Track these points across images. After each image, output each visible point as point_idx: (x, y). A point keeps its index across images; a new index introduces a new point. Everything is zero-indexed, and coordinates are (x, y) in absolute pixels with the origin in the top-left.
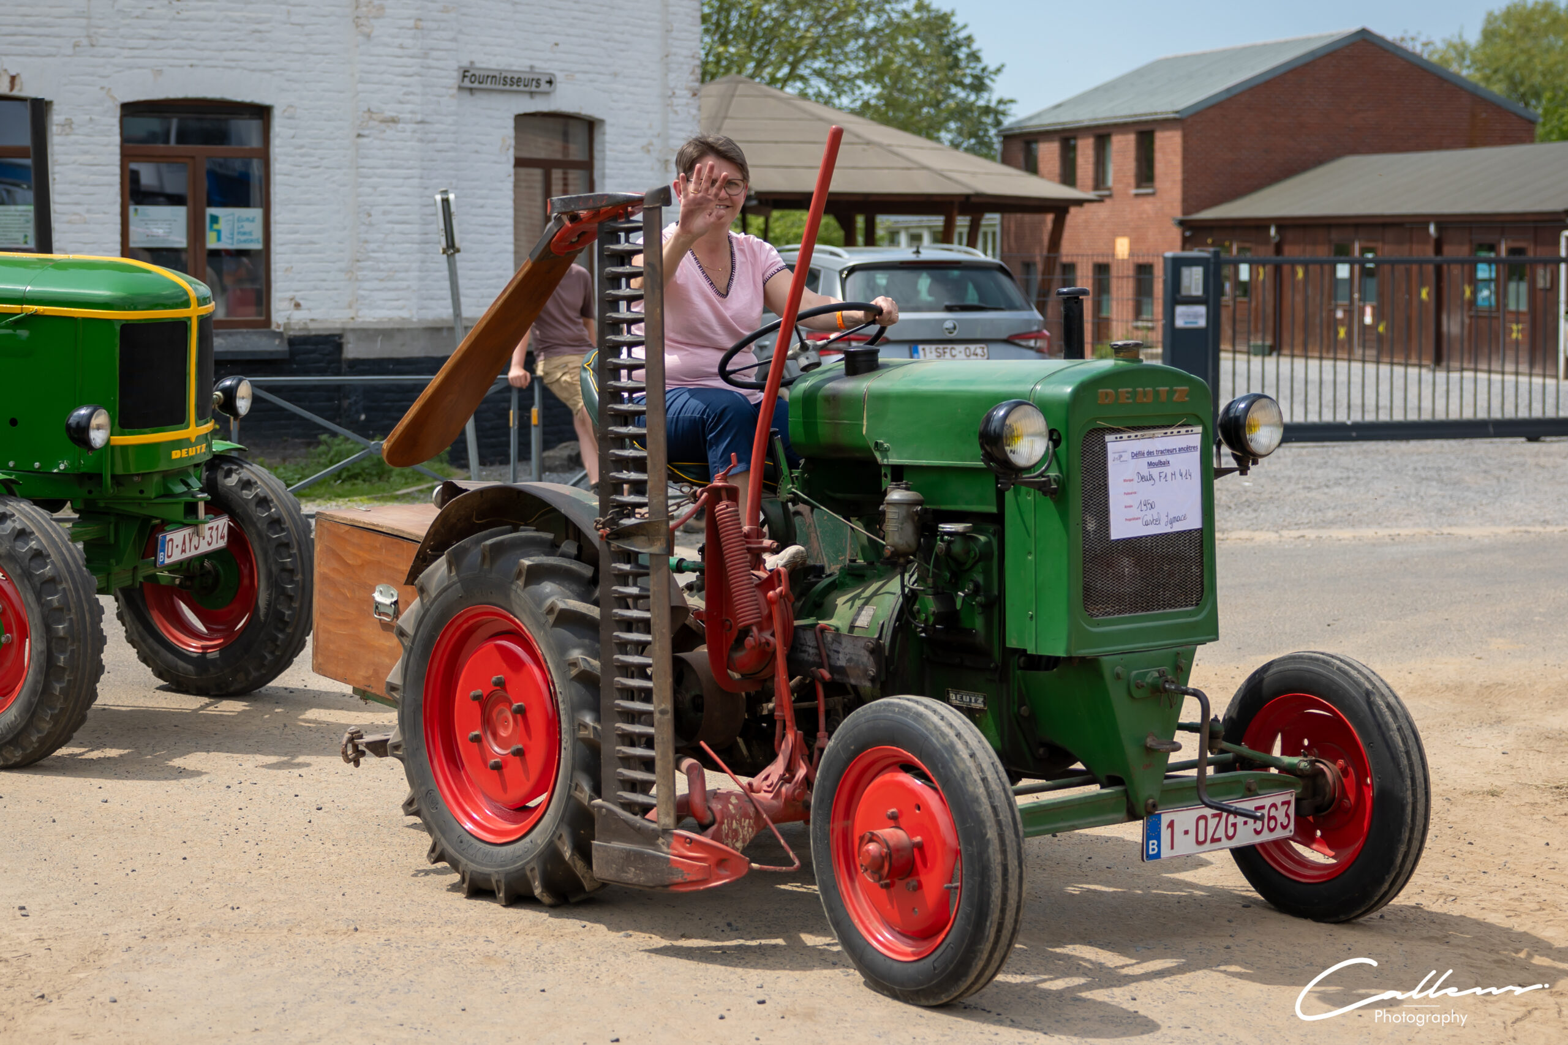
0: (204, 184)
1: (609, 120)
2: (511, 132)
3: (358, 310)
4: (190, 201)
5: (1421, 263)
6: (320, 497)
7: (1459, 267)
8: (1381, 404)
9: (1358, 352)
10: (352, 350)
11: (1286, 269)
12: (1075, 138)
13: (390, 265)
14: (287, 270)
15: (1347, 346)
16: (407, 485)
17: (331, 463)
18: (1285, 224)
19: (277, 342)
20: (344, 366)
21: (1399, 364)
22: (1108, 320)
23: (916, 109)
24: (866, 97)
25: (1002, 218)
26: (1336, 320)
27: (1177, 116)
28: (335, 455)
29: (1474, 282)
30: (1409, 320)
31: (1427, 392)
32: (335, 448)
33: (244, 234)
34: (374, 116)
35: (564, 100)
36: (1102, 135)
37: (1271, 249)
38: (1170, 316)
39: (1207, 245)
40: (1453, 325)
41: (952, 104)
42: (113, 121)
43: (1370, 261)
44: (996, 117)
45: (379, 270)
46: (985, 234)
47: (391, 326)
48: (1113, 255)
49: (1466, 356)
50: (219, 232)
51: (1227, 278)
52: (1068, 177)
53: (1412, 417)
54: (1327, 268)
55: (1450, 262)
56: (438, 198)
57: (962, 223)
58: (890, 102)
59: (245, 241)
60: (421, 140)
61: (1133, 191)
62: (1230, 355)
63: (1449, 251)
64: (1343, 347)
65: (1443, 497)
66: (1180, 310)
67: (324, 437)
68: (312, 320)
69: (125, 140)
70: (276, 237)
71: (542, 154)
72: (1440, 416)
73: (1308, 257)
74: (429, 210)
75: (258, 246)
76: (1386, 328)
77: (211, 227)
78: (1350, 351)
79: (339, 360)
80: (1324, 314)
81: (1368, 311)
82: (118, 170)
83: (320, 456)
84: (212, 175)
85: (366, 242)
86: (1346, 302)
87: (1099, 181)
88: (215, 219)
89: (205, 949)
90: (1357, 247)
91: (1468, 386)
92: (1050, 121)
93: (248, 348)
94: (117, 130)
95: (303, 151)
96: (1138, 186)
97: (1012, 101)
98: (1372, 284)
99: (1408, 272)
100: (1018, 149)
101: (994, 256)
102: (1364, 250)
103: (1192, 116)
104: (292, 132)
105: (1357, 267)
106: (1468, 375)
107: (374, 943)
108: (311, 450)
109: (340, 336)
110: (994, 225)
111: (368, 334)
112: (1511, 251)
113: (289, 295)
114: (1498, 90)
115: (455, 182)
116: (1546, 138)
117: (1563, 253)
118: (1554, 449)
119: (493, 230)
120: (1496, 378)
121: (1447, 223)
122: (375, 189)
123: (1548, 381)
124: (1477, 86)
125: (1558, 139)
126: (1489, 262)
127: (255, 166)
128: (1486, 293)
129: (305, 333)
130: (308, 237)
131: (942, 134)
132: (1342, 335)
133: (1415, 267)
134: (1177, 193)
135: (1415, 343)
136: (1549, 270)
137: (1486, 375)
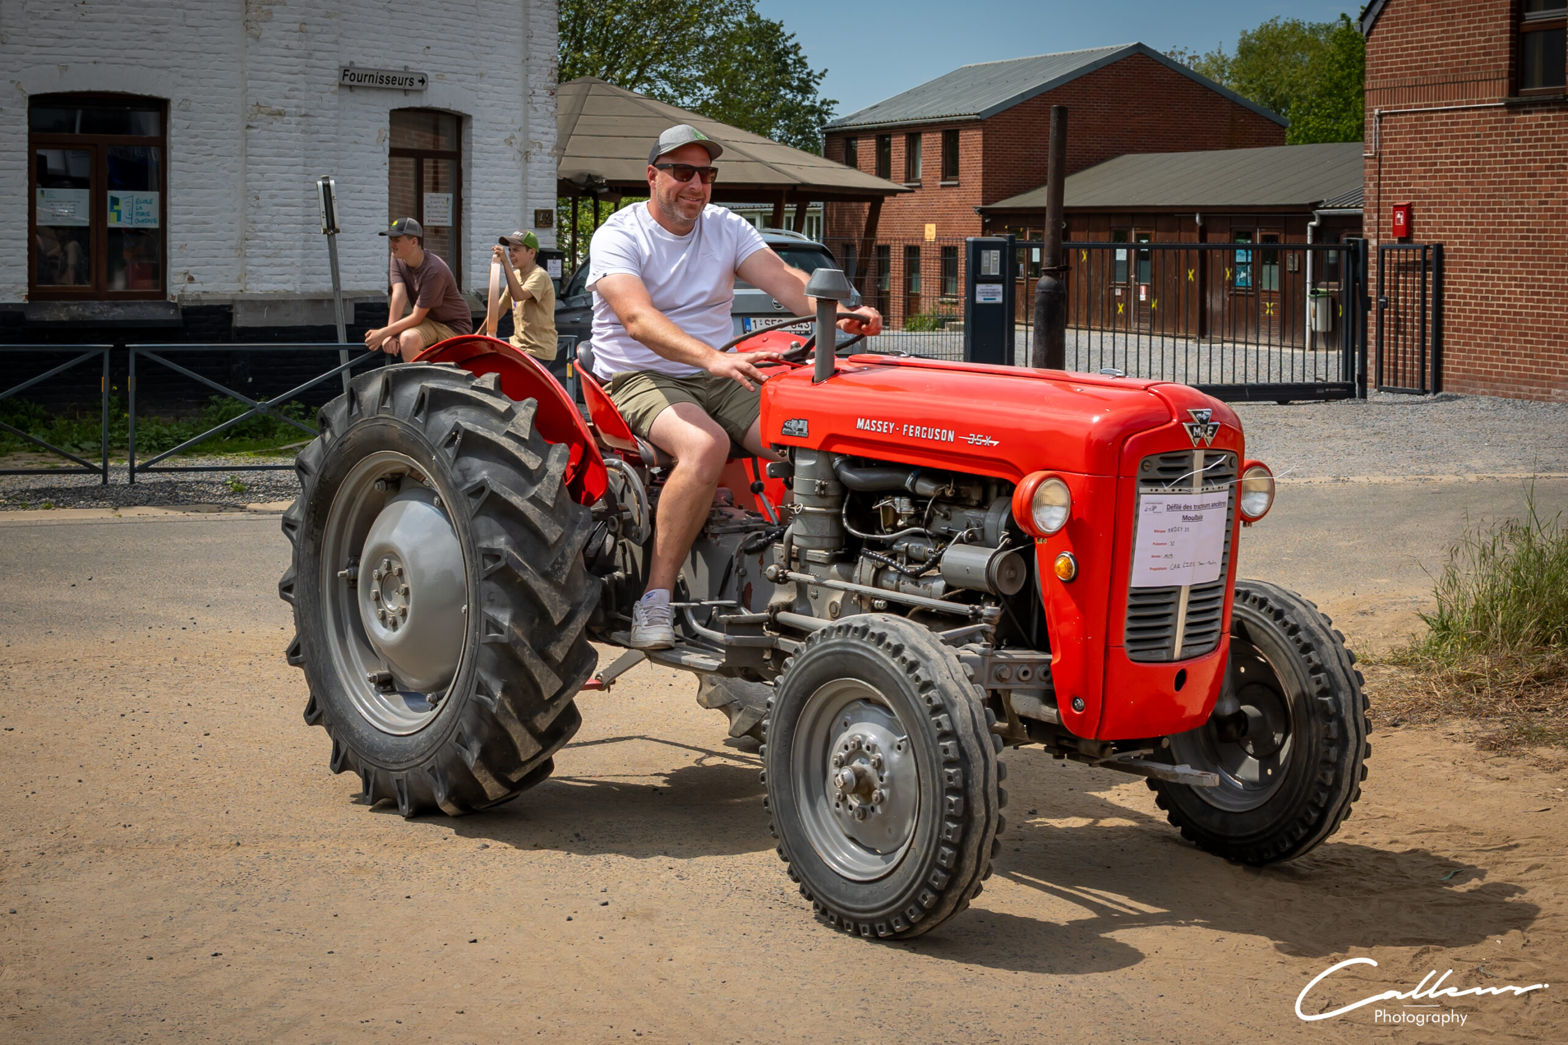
0: (106, 169)
1: (475, 116)
2: (387, 125)
3: (247, 283)
4: (93, 184)
5: (1188, 248)
6: (211, 451)
7: (1221, 252)
9: (1134, 326)
10: (241, 320)
11: (1072, 252)
12: (890, 136)
13: (276, 243)
14: (181, 247)
15: (1124, 320)
16: (290, 441)
17: (221, 421)
19: (171, 312)
20: (233, 334)
21: (1169, 336)
22: (917, 297)
23: (748, 110)
24: (705, 98)
25: (825, 206)
26: (1115, 297)
27: (978, 117)
28: (225, 414)
29: (1233, 264)
30: (1178, 297)
31: (1192, 360)
32: (224, 408)
33: (143, 214)
34: (262, 110)
35: (436, 97)
36: (913, 133)
38: (971, 293)
39: (1004, 231)
40: (1216, 303)
41: (781, 104)
42: (22, 112)
43: (1144, 246)
44: (820, 115)
45: (266, 248)
46: (810, 219)
47: (277, 298)
48: (923, 239)
49: (1226, 329)
50: (119, 213)
51: (1022, 260)
52: (883, 171)
54: (1107, 251)
55: (1212, 248)
56: (320, 183)
57: (790, 209)
58: (727, 103)
59: (143, 221)
60: (304, 132)
61: (940, 183)
62: (1024, 327)
63: (1213, 238)
64: (1121, 321)
66: (980, 287)
67: (214, 398)
68: (204, 292)
69: (33, 128)
70: (173, 217)
71: (416, 146)
73: (1091, 242)
74: (312, 194)
75: (156, 226)
76: (1158, 304)
77: (112, 208)
78: (1127, 325)
79: (229, 329)
80: (1106, 292)
81: (1143, 289)
82: (26, 156)
83: (210, 414)
84: (113, 160)
85: (255, 222)
86: (1124, 282)
87: (910, 174)
88: (115, 201)
89: (99, 863)
90: (1133, 233)
91: (1228, 355)
92: (865, 121)
93: (145, 317)
94: (26, 120)
95: (197, 140)
96: (944, 179)
97: (834, 102)
98: (1146, 266)
99: (1177, 257)
100: (839, 146)
101: (818, 239)
102: (1139, 237)
103: (989, 118)
104: (187, 123)
105: (1133, 251)
106: (1228, 346)
107: (255, 857)
108: (203, 408)
109: (230, 307)
110: (819, 211)
111: (255, 304)
112: (1265, 239)
113: (184, 269)
114: (1252, 98)
115: (335, 169)
116: (1294, 142)
117: (1309, 242)
118: (1303, 411)
119: (370, 213)
120: (1252, 348)
121: (1208, 212)
122: (262, 174)
123: (1296, 351)
124: (1236, 95)
125: (1304, 142)
126: (1246, 248)
127: (154, 154)
128: (1243, 275)
129: (198, 304)
130: (200, 218)
131: (773, 130)
132: (1120, 310)
133: (1183, 252)
134: (978, 185)
135: (1182, 318)
136: (1296, 255)
137: (1243, 347)
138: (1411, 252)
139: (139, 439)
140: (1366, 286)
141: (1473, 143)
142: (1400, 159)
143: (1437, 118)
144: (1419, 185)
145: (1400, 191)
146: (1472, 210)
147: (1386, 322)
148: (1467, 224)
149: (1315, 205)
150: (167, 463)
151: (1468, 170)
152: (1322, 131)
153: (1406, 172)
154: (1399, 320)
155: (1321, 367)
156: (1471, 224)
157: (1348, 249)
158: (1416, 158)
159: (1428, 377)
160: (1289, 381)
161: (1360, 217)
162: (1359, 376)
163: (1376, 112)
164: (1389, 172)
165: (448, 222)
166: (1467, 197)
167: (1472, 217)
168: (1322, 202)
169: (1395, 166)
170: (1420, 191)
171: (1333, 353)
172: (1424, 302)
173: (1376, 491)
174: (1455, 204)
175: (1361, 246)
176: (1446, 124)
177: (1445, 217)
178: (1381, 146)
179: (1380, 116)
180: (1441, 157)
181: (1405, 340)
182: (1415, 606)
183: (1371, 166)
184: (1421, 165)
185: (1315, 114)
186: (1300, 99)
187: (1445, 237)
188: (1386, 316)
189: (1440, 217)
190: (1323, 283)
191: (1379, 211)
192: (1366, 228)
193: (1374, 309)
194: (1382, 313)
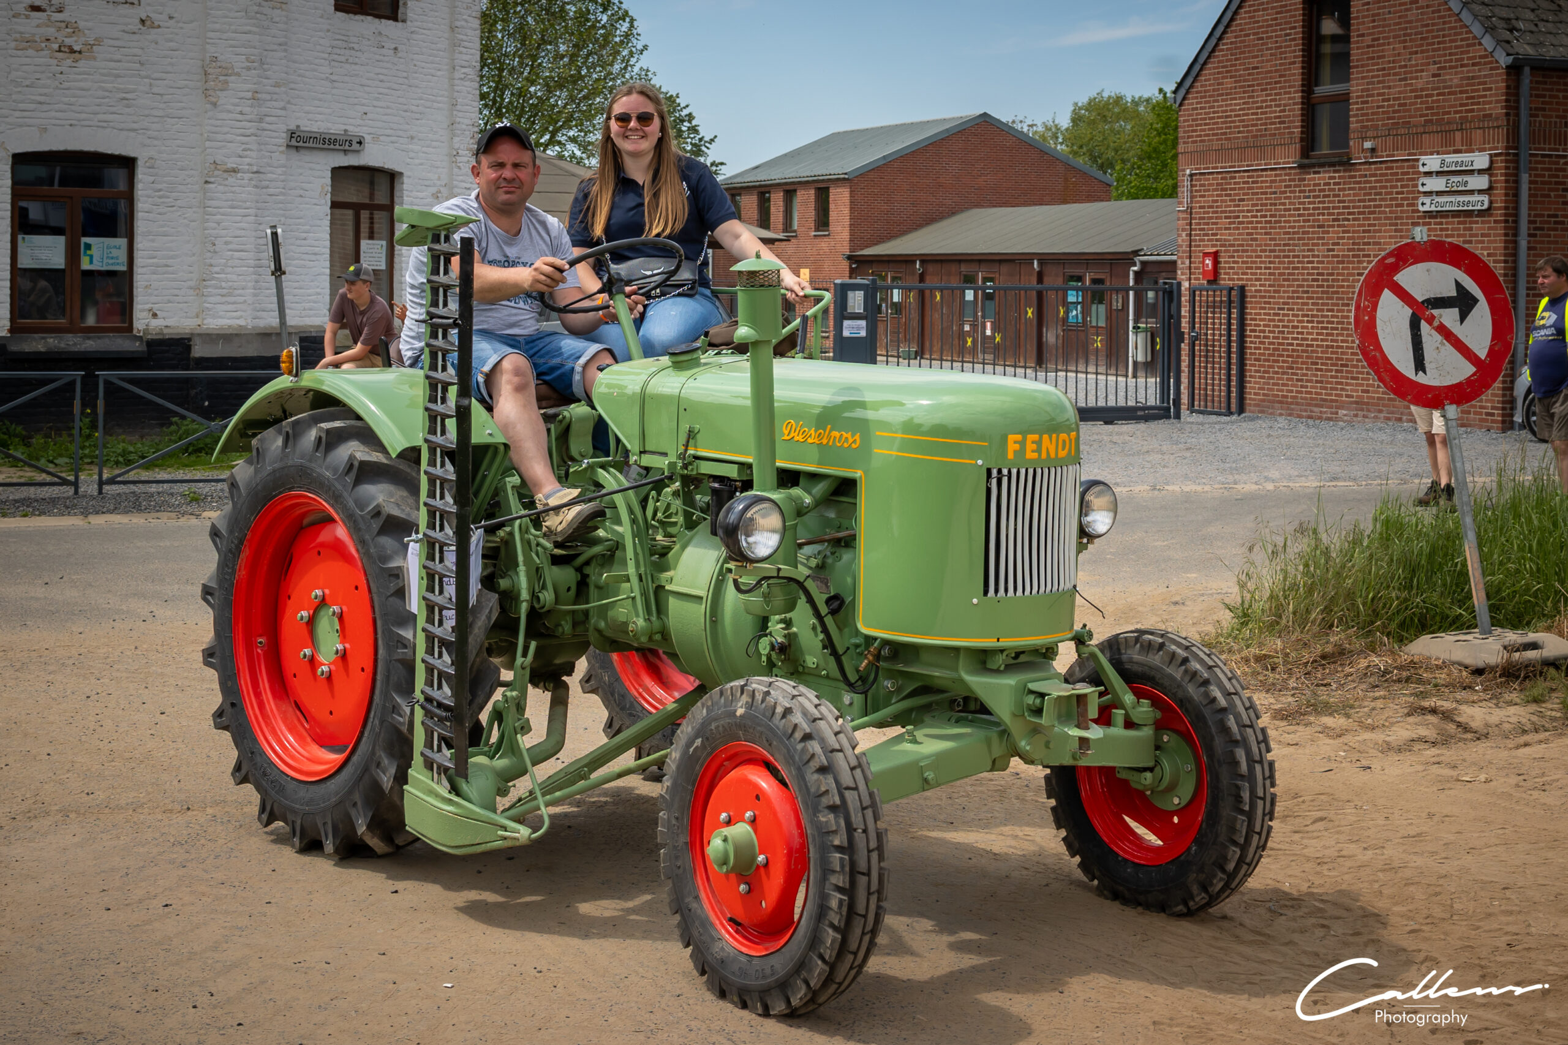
0: (80, 218)
1: (406, 173)
2: (329, 181)
3: (204, 319)
4: (68, 232)
5: (1026, 290)
7: (1055, 293)
9: (980, 356)
10: (199, 351)
11: (927, 293)
12: (769, 192)
13: (230, 284)
14: (146, 287)
15: (972, 352)
17: (180, 439)
18: (927, 260)
19: (137, 344)
20: (192, 363)
21: (1010, 366)
26: (964, 332)
27: (846, 176)
28: (184, 433)
29: (1066, 304)
30: (1018, 332)
32: (184, 428)
33: (112, 258)
34: (219, 167)
35: (372, 156)
36: (790, 191)
37: (917, 278)
39: (869, 275)
40: (1051, 337)
42: (6, 168)
43: (989, 288)
45: (222, 288)
47: (230, 331)
49: (1059, 360)
50: (92, 256)
51: (883, 299)
52: (764, 222)
54: (957, 292)
55: (1048, 289)
56: (269, 231)
59: (112, 264)
60: (256, 187)
61: (812, 233)
62: (886, 358)
63: (1048, 281)
64: (969, 353)
66: (846, 323)
67: (175, 419)
68: (167, 327)
69: (15, 183)
70: (139, 261)
71: (353, 199)
73: (944, 284)
74: (263, 241)
75: (124, 268)
76: (1001, 338)
77: (85, 252)
78: (974, 356)
79: (188, 358)
80: (956, 328)
81: (989, 325)
82: (9, 207)
83: (171, 434)
84: (86, 211)
85: (211, 265)
86: (972, 319)
87: (787, 226)
88: (88, 246)
90: (980, 277)
91: (1061, 383)
92: (750, 178)
93: (114, 348)
94: (9, 175)
95: (161, 193)
96: (817, 230)
97: (722, 164)
98: (990, 305)
99: (1018, 297)
102: (985, 280)
103: (856, 177)
104: (152, 179)
105: (980, 292)
106: (1061, 374)
108: (165, 429)
109: (189, 340)
111: (211, 337)
112: (1095, 281)
113: (148, 306)
114: (1082, 161)
115: (283, 219)
116: (1119, 198)
117: (1131, 283)
118: (1124, 430)
119: (313, 257)
120: (1081, 376)
121: (1047, 260)
122: (219, 224)
123: (1120, 379)
124: (1068, 158)
125: (1127, 198)
126: (1077, 289)
127: (122, 205)
128: (1074, 313)
129: (161, 337)
130: (164, 261)
132: (969, 343)
133: (1022, 292)
134: (846, 235)
135: (1022, 350)
136: (1120, 296)
137: (1074, 375)
138: (1218, 293)
139: (108, 455)
140: (1179, 322)
141: (1270, 199)
142: (1208, 213)
143: (1240, 177)
144: (1224, 235)
145: (1208, 240)
146: (1270, 257)
147: (1197, 353)
148: (1266, 268)
149: (1136, 253)
150: (132, 476)
151: (1266, 222)
152: (1142, 189)
153: (1213, 224)
154: (1207, 351)
155: (1142, 391)
156: (1269, 268)
157: (1164, 291)
158: (1222, 212)
159: (1234, 401)
160: (1114, 404)
161: (1174, 263)
162: (1174, 400)
163: (1188, 172)
164: (1199, 224)
165: (383, 266)
166: (1266, 245)
167: (1270, 262)
168: (1142, 250)
169: (1204, 218)
170: (1225, 240)
171: (1152, 380)
172: (1229, 335)
173: (1187, 499)
174: (1256, 251)
175: (1175, 287)
176: (1248, 183)
177: (1247, 262)
178: (1192, 202)
179: (1191, 175)
180: (1243, 211)
181: (1213, 368)
182: (1220, 596)
183: (1184, 219)
184: (1226, 218)
185: (1136, 174)
186: (1123, 161)
187: (1247, 280)
188: (1197, 348)
189: (1243, 262)
190: (1144, 320)
191: (1190, 257)
192: (1179, 272)
193: (1187, 341)
194: (1194, 345)
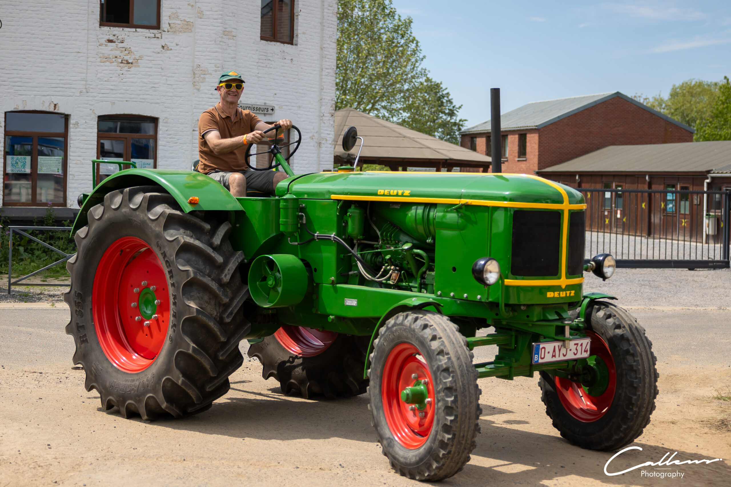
0: (130, 149)
4: (124, 156)
5: (642, 192)
7: (659, 194)
8: (624, 252)
9: (614, 230)
15: (609, 227)
18: (583, 175)
21: (633, 235)
23: (424, 124)
24: (404, 118)
26: (605, 215)
27: (536, 128)
29: (666, 201)
30: (637, 216)
31: (644, 247)
36: (504, 135)
37: (576, 185)
40: (656, 219)
41: (440, 121)
42: (95, 123)
43: (620, 191)
44: (459, 126)
49: (662, 233)
52: (489, 152)
53: (638, 258)
54: (601, 193)
55: (655, 192)
58: (414, 120)
61: (517, 159)
63: (655, 187)
64: (607, 227)
65: (651, 293)
69: (99, 131)
72: (650, 258)
73: (592, 188)
76: (626, 220)
78: (611, 229)
80: (600, 213)
81: (619, 212)
82: (96, 143)
84: (133, 145)
86: (610, 208)
87: (502, 154)
90: (614, 184)
91: (663, 245)
92: (480, 129)
94: (96, 127)
95: (171, 136)
96: (519, 157)
97: (466, 120)
98: (620, 201)
99: (637, 196)
100: (468, 141)
102: (617, 186)
103: (542, 128)
104: (166, 129)
105: (614, 193)
106: (663, 241)
112: (682, 188)
114: (677, 118)
116: (698, 140)
117: (705, 190)
120: (675, 242)
121: (653, 175)
123: (699, 244)
124: (667, 117)
126: (672, 192)
127: (151, 142)
128: (671, 206)
131: (436, 133)
132: (607, 222)
133: (639, 194)
134: (536, 160)
135: (639, 227)
136: (699, 197)
137: (671, 241)
149: (708, 172)
152: (712, 135)
155: (712, 252)
157: (726, 194)
160: (695, 259)
168: (712, 170)
171: (718, 246)
185: (709, 127)
186: (702, 119)
190: (713, 211)
